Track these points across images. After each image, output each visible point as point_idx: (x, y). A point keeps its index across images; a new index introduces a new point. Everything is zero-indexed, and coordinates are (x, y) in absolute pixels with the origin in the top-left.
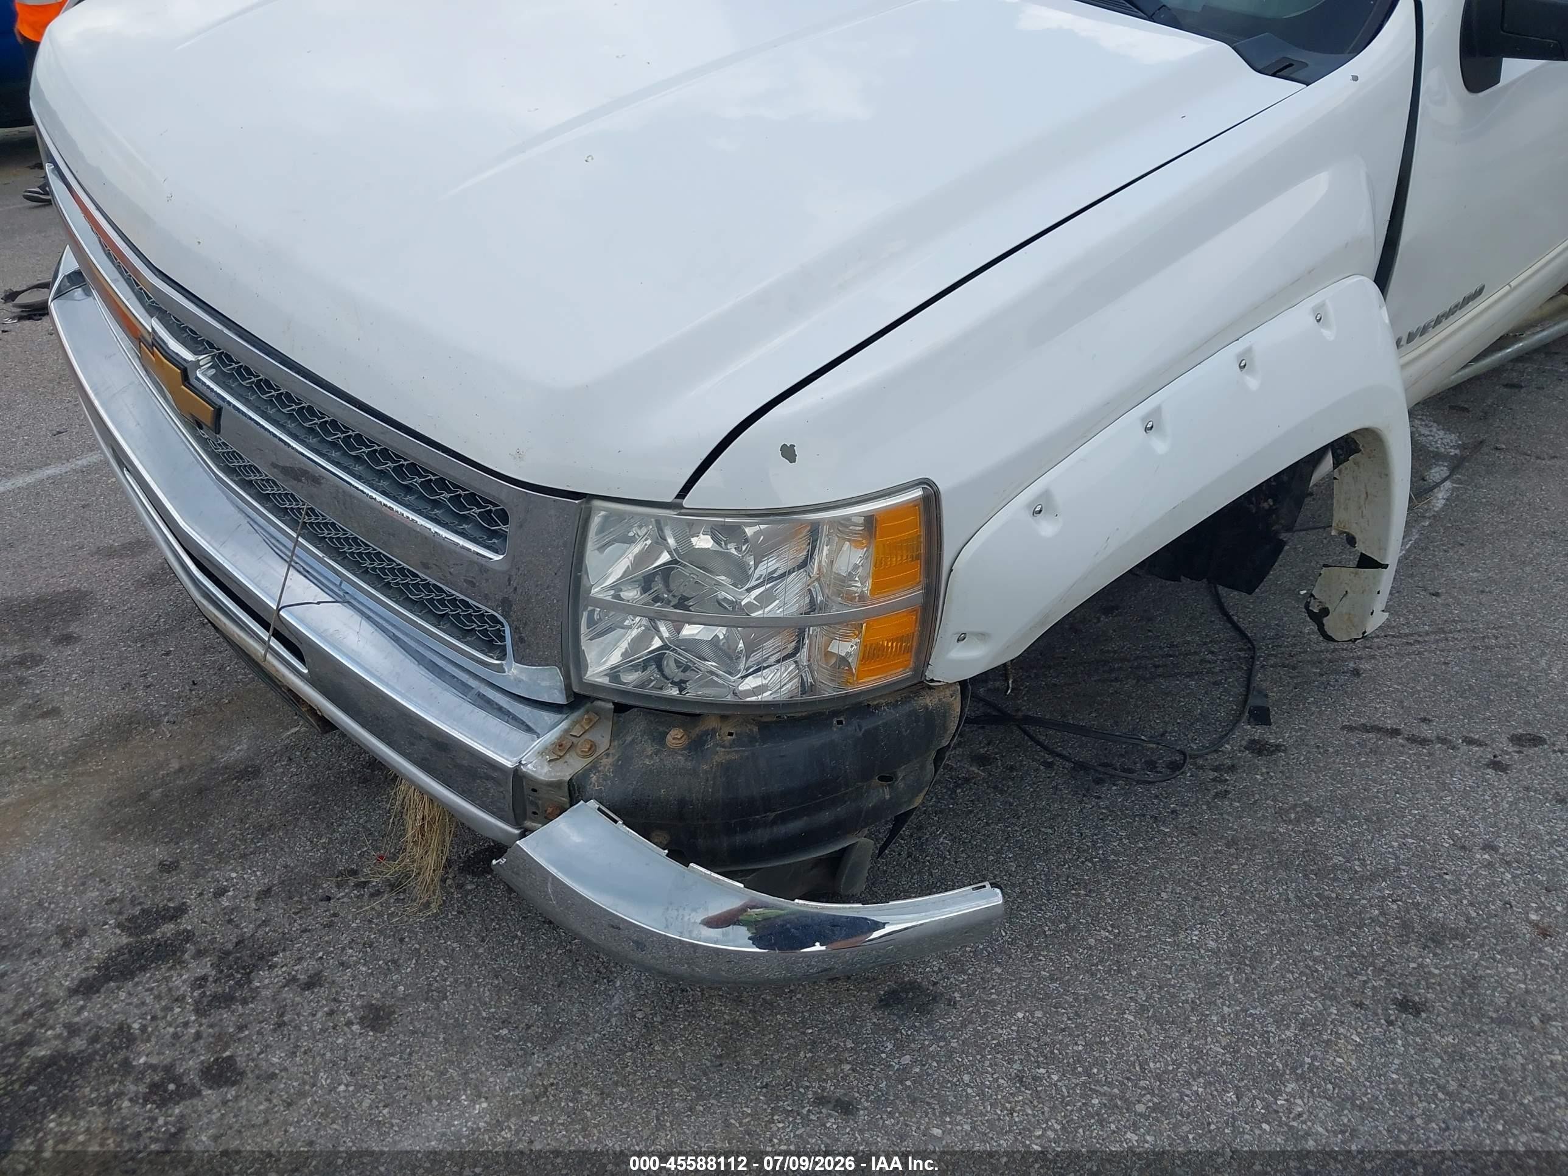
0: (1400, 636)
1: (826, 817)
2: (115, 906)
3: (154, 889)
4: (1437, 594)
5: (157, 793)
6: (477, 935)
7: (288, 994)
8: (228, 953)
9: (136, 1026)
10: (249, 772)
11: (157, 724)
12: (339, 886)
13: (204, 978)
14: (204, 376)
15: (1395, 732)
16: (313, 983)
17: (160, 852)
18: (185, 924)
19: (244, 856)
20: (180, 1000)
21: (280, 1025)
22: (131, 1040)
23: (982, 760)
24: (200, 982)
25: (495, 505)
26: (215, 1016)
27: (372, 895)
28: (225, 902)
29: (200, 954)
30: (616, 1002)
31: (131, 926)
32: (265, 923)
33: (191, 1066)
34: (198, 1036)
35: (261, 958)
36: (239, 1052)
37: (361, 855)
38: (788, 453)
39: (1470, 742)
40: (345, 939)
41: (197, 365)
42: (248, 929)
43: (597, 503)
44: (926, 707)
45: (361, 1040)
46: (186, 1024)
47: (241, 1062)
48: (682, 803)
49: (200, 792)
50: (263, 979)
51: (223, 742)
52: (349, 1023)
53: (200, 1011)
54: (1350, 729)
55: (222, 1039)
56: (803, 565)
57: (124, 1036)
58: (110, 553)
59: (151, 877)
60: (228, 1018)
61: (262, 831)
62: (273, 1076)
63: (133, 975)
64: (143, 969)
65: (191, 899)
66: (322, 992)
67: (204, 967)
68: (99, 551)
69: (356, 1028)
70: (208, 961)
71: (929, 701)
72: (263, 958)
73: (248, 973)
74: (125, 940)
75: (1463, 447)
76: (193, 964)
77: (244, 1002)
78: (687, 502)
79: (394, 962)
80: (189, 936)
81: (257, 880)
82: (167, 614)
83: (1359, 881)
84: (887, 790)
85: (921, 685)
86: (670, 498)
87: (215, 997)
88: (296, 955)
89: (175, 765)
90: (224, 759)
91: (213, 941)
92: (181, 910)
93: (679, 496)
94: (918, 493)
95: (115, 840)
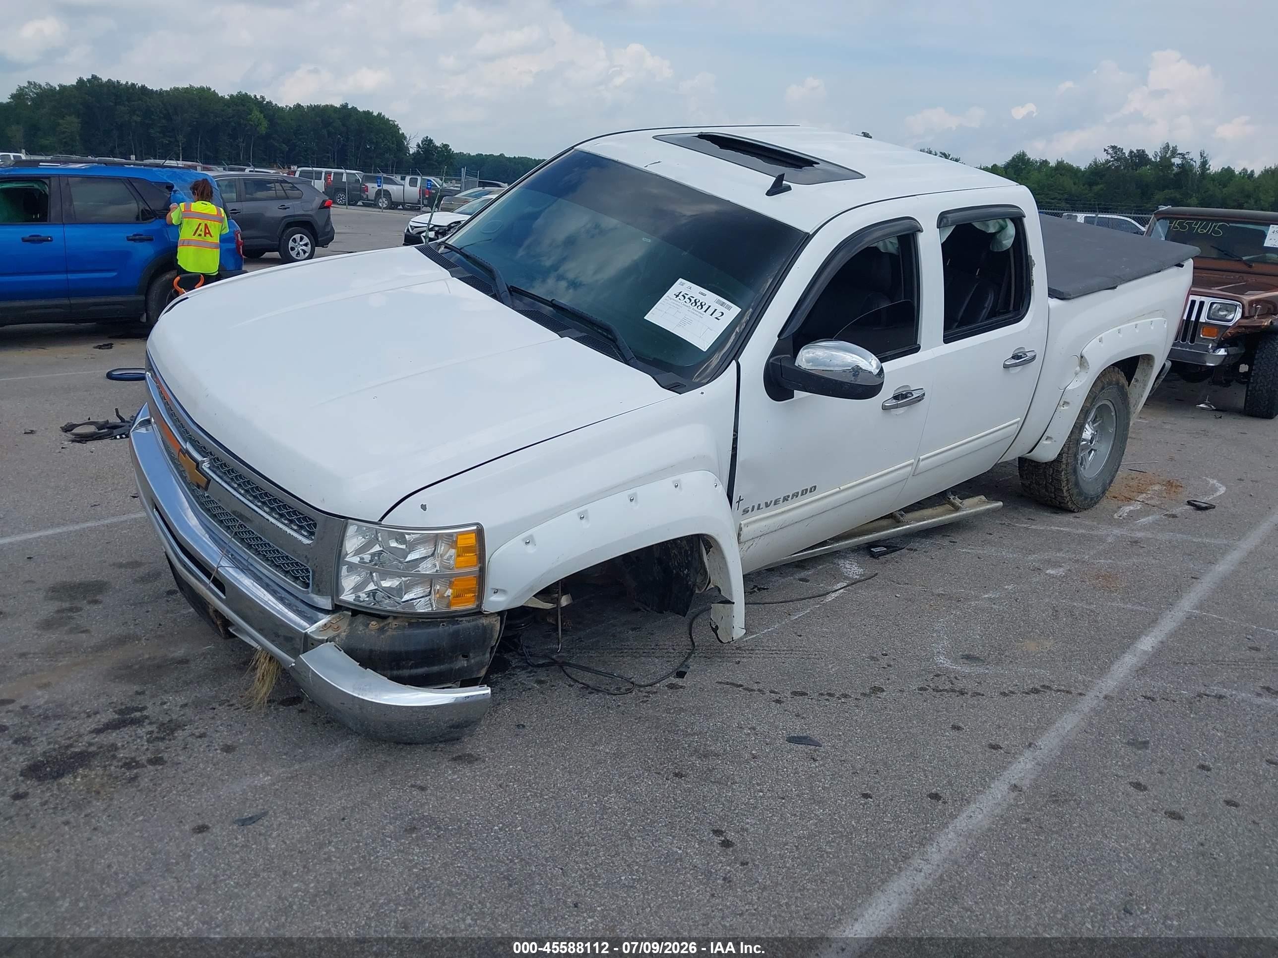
0: (770, 650)
1: (435, 669)
2: (113, 705)
3: (132, 701)
4: (800, 636)
5: (137, 667)
6: (280, 726)
7: (190, 739)
8: (164, 724)
9: (119, 744)
10: (184, 661)
11: (139, 640)
12: (220, 705)
13: (152, 732)
14: (206, 466)
15: (741, 686)
16: (202, 736)
17: (136, 688)
18: (145, 713)
19: (177, 692)
20: (141, 738)
21: (185, 748)
22: (117, 749)
23: (540, 682)
24: (151, 732)
25: (313, 521)
26: (156, 743)
27: (235, 710)
28: (165, 707)
29: (151, 724)
30: (336, 751)
31: (120, 712)
32: (183, 715)
33: (143, 759)
34: (147, 749)
35: (179, 726)
36: (166, 756)
37: (233, 696)
38: (424, 507)
39: (772, 692)
40: (219, 722)
41: (204, 462)
42: (174, 717)
43: (350, 520)
44: (483, 624)
45: (220, 755)
46: (142, 745)
47: (165, 758)
48: (371, 651)
49: (158, 667)
50: (179, 734)
51: (172, 649)
52: (216, 750)
53: (148, 741)
54: (721, 683)
55: (158, 751)
56: (433, 555)
57: (114, 747)
58: (121, 566)
59: (131, 696)
60: (162, 745)
61: (186, 683)
62: (180, 763)
63: (119, 728)
64: (124, 726)
65: (149, 705)
66: (206, 739)
67: (154, 728)
68: (114, 564)
69: (219, 751)
70: (155, 726)
71: (484, 621)
72: (180, 726)
73: (172, 731)
74: (117, 716)
75: (861, 575)
76: (148, 727)
77: (170, 740)
78: (383, 522)
79: (240, 732)
80: (147, 717)
81: (181, 700)
82: (149, 595)
83: (687, 735)
84: (465, 662)
85: (478, 613)
86: (377, 521)
87: (157, 738)
88: (195, 726)
89: (147, 656)
90: (171, 656)
91: (158, 719)
92: (144, 708)
93: (380, 520)
94: (475, 528)
95: (114, 682)
